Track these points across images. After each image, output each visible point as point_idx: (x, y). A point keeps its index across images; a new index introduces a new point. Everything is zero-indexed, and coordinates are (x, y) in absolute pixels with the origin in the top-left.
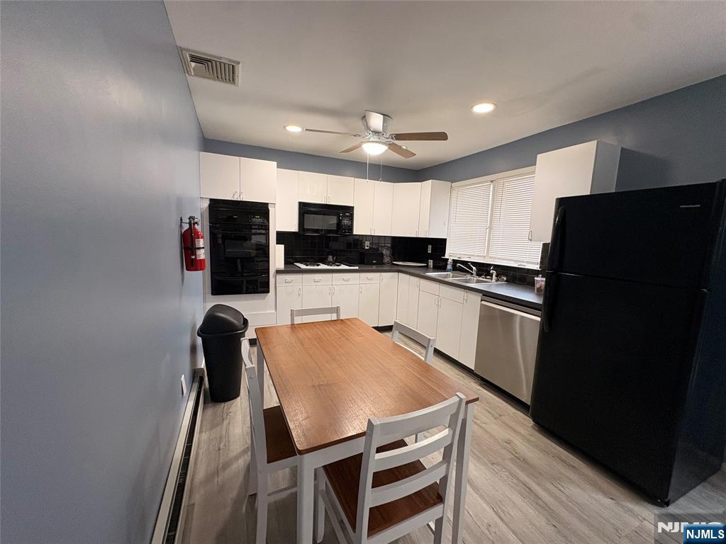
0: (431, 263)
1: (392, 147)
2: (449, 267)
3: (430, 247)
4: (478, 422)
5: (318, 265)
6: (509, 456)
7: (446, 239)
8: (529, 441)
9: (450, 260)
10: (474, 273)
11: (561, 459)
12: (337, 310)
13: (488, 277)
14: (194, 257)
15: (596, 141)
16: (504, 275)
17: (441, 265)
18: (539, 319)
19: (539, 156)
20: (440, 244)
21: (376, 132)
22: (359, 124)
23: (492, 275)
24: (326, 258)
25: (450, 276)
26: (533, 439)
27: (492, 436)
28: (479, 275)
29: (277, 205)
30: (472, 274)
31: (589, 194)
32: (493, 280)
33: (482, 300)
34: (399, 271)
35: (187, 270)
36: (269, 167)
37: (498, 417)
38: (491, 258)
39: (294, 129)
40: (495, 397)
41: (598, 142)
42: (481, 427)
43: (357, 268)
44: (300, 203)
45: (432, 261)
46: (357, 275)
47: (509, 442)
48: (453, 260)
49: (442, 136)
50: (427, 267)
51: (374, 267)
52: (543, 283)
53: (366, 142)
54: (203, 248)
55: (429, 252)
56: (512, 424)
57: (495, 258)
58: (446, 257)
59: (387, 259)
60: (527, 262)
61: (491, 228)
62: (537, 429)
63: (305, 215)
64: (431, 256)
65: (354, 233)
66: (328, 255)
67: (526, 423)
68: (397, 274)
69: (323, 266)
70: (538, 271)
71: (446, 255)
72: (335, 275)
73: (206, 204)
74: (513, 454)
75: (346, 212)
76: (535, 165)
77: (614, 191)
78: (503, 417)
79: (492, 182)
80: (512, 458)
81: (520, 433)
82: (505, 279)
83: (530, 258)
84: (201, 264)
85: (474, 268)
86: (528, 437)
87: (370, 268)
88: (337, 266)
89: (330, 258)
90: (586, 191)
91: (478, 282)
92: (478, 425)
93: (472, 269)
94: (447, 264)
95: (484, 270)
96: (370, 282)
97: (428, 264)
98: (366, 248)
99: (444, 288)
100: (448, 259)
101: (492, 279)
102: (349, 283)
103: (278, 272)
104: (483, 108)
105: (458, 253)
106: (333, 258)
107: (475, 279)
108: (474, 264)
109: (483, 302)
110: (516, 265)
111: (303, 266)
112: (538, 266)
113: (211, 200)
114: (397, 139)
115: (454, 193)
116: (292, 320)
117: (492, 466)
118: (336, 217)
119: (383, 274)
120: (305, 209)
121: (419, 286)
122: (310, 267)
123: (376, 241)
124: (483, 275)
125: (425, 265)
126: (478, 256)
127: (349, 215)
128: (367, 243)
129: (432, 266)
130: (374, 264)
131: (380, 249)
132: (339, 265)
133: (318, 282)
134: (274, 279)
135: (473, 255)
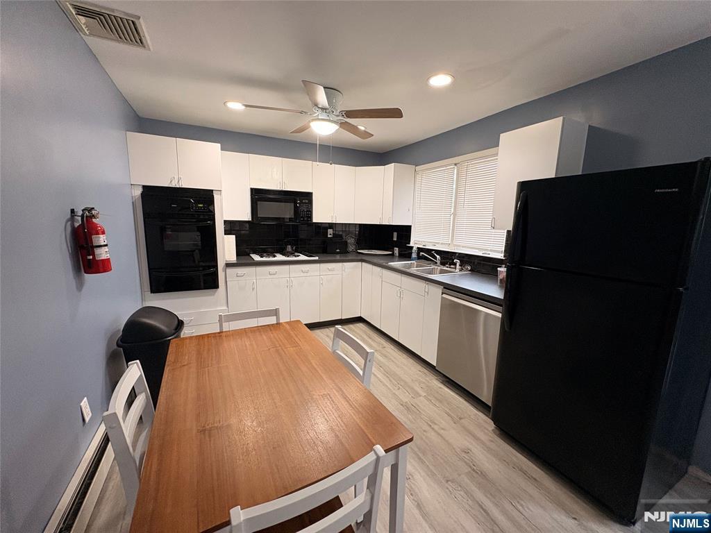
0: (396, 250)
1: (343, 125)
2: (414, 255)
3: (395, 234)
4: (436, 427)
5: (275, 256)
6: (467, 469)
7: (410, 227)
8: (489, 450)
9: (414, 249)
10: (438, 262)
11: (521, 470)
12: (275, 313)
13: (452, 266)
14: (91, 257)
15: (562, 118)
16: (468, 264)
17: (406, 254)
18: (500, 315)
19: (501, 135)
20: (405, 231)
21: (323, 109)
22: (305, 100)
23: (455, 264)
24: (285, 249)
25: (414, 266)
26: (493, 446)
27: (449, 444)
28: (443, 264)
29: (223, 192)
30: (436, 263)
31: (554, 177)
32: (457, 270)
33: (443, 293)
34: (362, 261)
35: (86, 273)
36: (212, 150)
37: (458, 420)
38: (455, 245)
39: (236, 106)
40: (457, 396)
41: (564, 118)
42: (439, 434)
43: (317, 258)
44: (252, 189)
45: (397, 249)
46: (317, 265)
47: (467, 451)
48: (418, 248)
49: (396, 113)
50: (393, 255)
51: (338, 257)
53: (313, 120)
54: (106, 245)
55: (395, 239)
56: (472, 428)
57: (459, 246)
58: (411, 244)
59: (351, 248)
60: (491, 251)
61: (455, 214)
62: (498, 432)
63: (259, 202)
64: (396, 244)
65: (314, 221)
66: (287, 245)
67: (486, 426)
68: (360, 263)
69: (279, 257)
70: (502, 260)
71: (411, 243)
72: (292, 267)
73: (138, 192)
74: (470, 467)
75: (302, 200)
76: (498, 146)
77: (580, 173)
78: (463, 421)
79: (456, 165)
80: (470, 472)
81: (480, 440)
82: (469, 268)
83: (494, 246)
84: (103, 265)
85: (438, 257)
86: (488, 443)
87: (334, 258)
88: (295, 256)
89: (289, 248)
90: (550, 173)
91: (442, 272)
92: (436, 431)
93: (436, 258)
94: (411, 253)
95: (448, 258)
96: (332, 272)
97: (393, 252)
98: (329, 236)
99: (405, 279)
100: (412, 247)
101: (455, 268)
102: (308, 274)
103: (228, 265)
104: (441, 81)
105: (423, 240)
106: (292, 248)
107: (439, 268)
108: (439, 252)
109: (444, 295)
110: (480, 254)
111: (256, 258)
112: (503, 255)
113: (144, 187)
114: (348, 117)
115: (418, 177)
116: (221, 326)
117: (447, 485)
118: (293, 204)
119: (345, 264)
120: (258, 196)
121: (381, 277)
122: (264, 259)
123: (339, 229)
124: (447, 264)
125: (391, 253)
126: (442, 244)
127: (307, 201)
128: (330, 231)
129: (397, 255)
130: (338, 253)
131: (344, 237)
132: (298, 256)
133: (274, 274)
134: (224, 273)
135: (438, 243)
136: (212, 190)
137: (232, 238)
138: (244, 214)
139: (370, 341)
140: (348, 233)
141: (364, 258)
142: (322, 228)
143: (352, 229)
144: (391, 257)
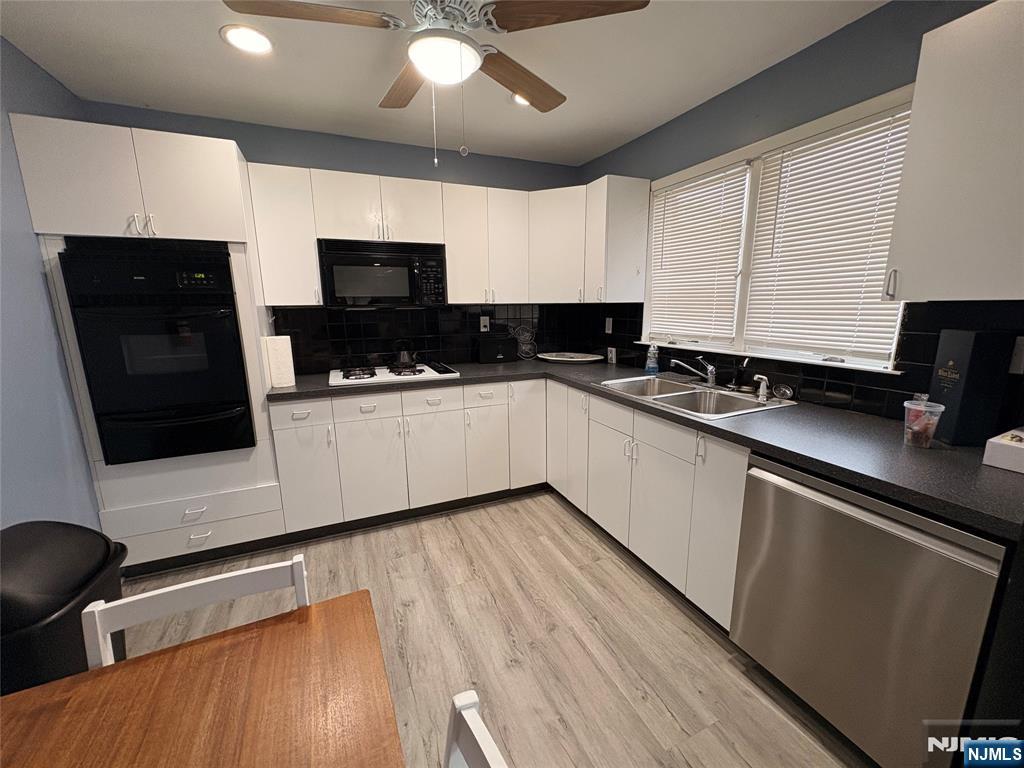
0: (612, 353)
2: (651, 363)
3: (609, 322)
5: (374, 374)
7: (642, 304)
9: (651, 349)
10: (711, 377)
13: (745, 388)
16: (788, 384)
17: (633, 359)
20: (630, 315)
23: (757, 385)
25: (655, 387)
28: (722, 383)
29: (250, 247)
30: (706, 380)
32: (762, 399)
33: (750, 466)
34: (546, 376)
38: (747, 342)
43: (457, 375)
44: (320, 241)
45: (614, 350)
46: (459, 389)
48: (660, 349)
50: (605, 361)
51: (501, 370)
52: (935, 419)
55: (609, 331)
57: (760, 343)
58: (644, 341)
59: (525, 350)
61: (746, 274)
63: (335, 268)
64: (611, 341)
65: (451, 302)
66: (400, 350)
68: (543, 381)
69: (383, 375)
70: (888, 375)
71: (643, 338)
72: (408, 395)
73: (55, 248)
75: (426, 261)
79: (749, 162)
82: (791, 393)
83: (863, 342)
85: (710, 368)
88: (417, 372)
89: (405, 357)
93: (704, 370)
94: (645, 358)
95: (734, 371)
96: (488, 402)
97: (605, 355)
98: (482, 330)
99: (643, 421)
100: (648, 346)
101: (756, 394)
102: (441, 408)
105: (671, 332)
106: (411, 356)
107: (711, 392)
108: (711, 357)
109: (754, 472)
111: (336, 378)
112: (891, 365)
113: (68, 239)
115: (658, 204)
118: (406, 270)
119: (512, 384)
120: (335, 255)
121: (587, 411)
122: (352, 381)
123: (501, 316)
124: (730, 382)
125: (602, 357)
126: (714, 338)
127: (434, 263)
128: (485, 321)
129: (614, 361)
130: (500, 361)
131: (511, 331)
132: (421, 371)
133: (371, 412)
134: (265, 414)
135: (705, 338)
136: (226, 243)
137: (285, 341)
138: (307, 291)
139: (567, 540)
140: (520, 321)
141: (550, 370)
142: (469, 314)
143: (526, 315)
144: (603, 365)
